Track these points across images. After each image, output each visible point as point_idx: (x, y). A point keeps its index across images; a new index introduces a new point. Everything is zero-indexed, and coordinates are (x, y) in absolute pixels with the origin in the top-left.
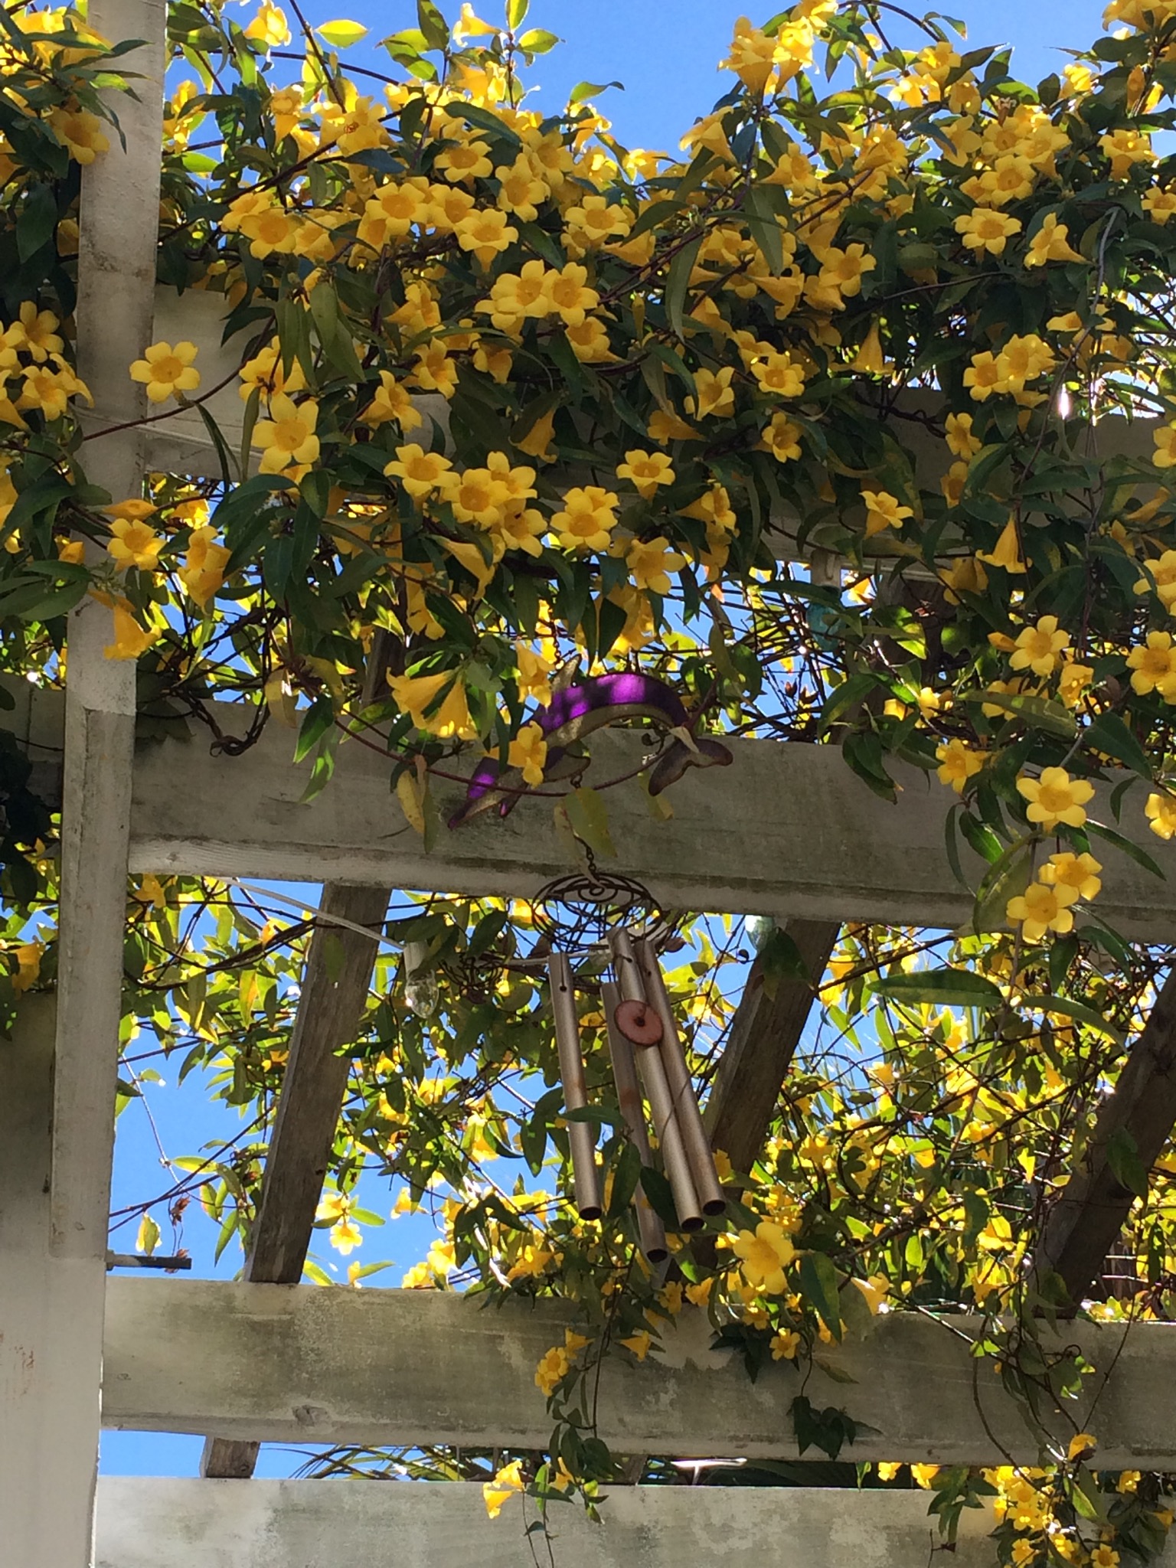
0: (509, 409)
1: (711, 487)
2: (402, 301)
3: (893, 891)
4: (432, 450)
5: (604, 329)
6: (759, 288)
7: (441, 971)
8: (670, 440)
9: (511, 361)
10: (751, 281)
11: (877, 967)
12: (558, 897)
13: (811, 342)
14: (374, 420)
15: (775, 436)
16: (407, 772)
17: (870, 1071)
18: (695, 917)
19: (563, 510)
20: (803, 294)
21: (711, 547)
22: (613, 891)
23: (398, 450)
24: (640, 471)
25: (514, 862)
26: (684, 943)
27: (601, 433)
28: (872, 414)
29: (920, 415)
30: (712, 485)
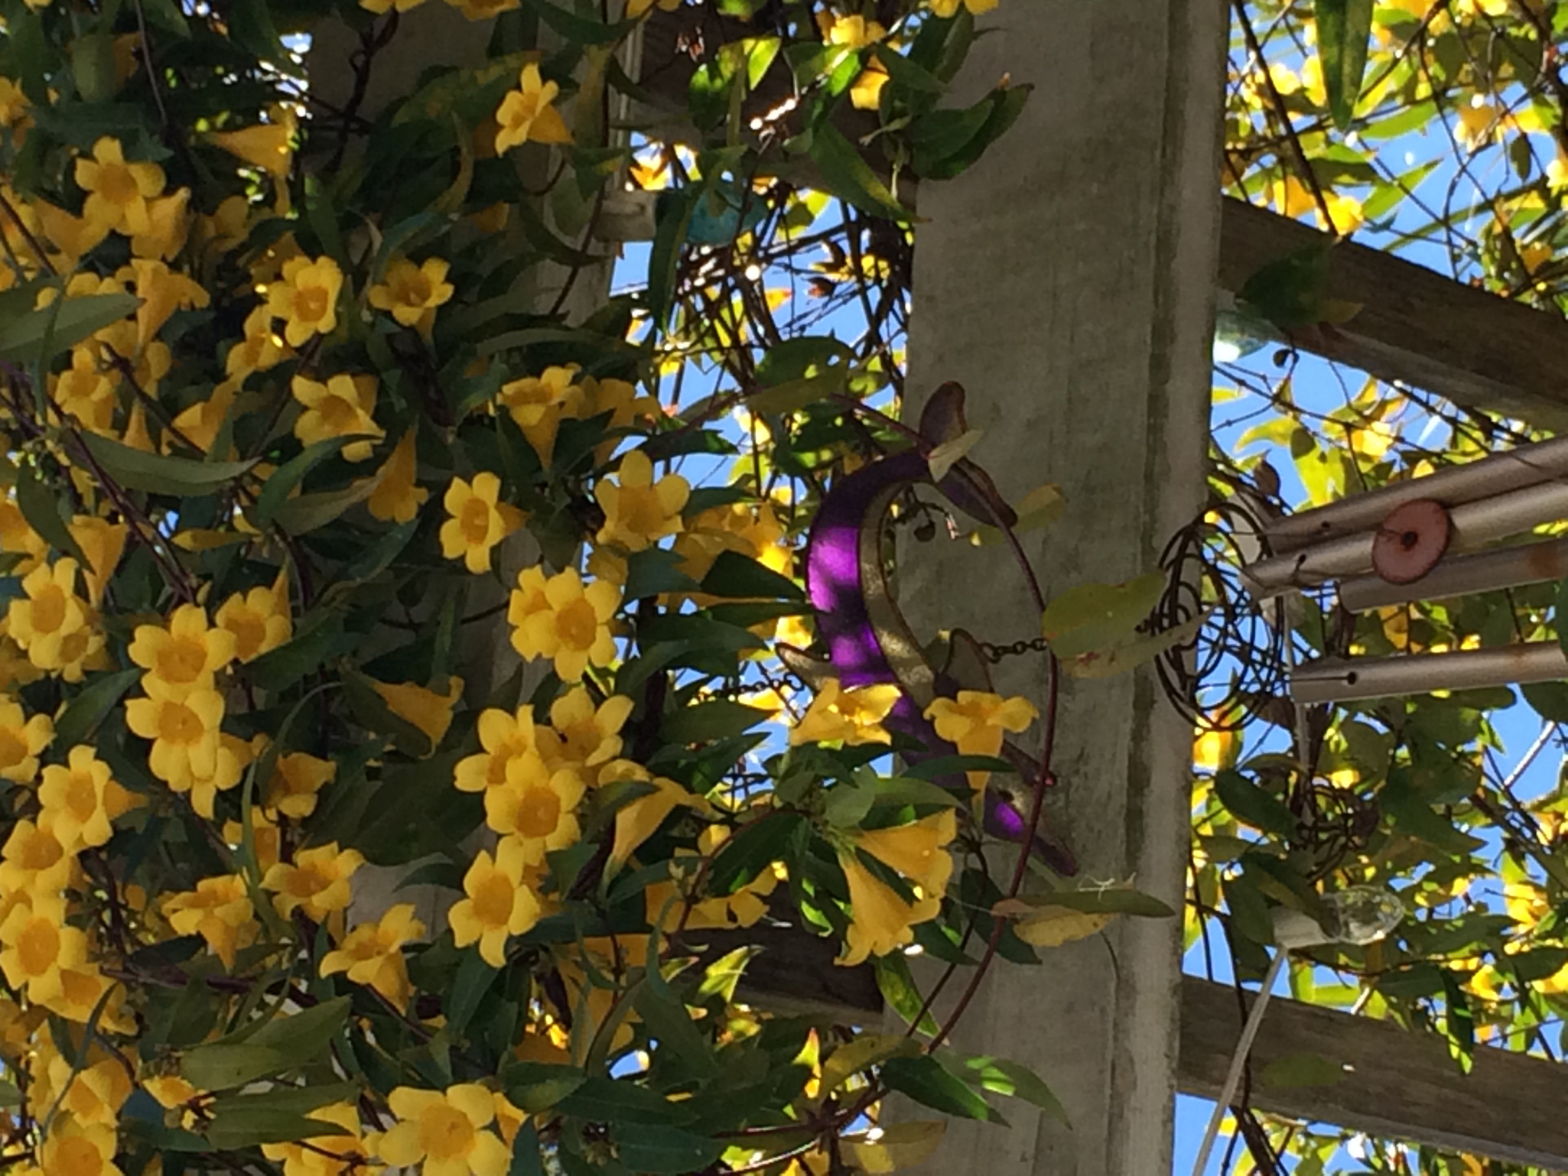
0: (372, 763)
1: (503, 410)
2: (198, 941)
3: (1167, 100)
4: (461, 888)
5: (237, 597)
6: (153, 340)
7: (1320, 885)
8: (419, 484)
9: (295, 755)
10: (144, 350)
11: (1292, 135)
12: (1193, 682)
13: (243, 247)
14: (404, 988)
15: (409, 304)
16: (1017, 929)
17: (1471, 147)
18: (1217, 448)
19: (551, 661)
20: (164, 259)
21: (606, 409)
22: (1182, 590)
23: (459, 943)
24: (478, 533)
25: (1130, 758)
26: (1265, 465)
27: (397, 611)
28: (358, 145)
29: (360, 61)
30: (497, 408)
